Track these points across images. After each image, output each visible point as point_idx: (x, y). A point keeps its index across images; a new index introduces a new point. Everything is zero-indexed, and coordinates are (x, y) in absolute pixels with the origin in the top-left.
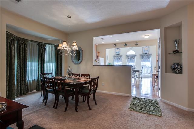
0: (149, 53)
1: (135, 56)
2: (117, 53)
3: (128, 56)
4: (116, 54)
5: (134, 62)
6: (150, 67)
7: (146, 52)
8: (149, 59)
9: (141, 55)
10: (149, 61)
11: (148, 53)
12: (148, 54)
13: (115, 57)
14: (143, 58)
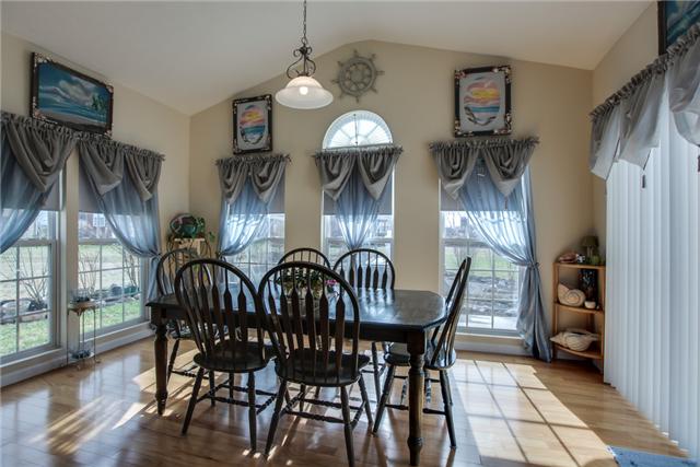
0: (508, 125)
1: (388, 155)
2: (252, 141)
3: (326, 163)
4: (243, 145)
5: (377, 212)
6: (523, 256)
7: (482, 116)
8: (507, 186)
9: (438, 149)
10: (512, 201)
11: (497, 124)
12: (499, 140)
13: (226, 167)
14: (454, 175)
